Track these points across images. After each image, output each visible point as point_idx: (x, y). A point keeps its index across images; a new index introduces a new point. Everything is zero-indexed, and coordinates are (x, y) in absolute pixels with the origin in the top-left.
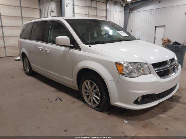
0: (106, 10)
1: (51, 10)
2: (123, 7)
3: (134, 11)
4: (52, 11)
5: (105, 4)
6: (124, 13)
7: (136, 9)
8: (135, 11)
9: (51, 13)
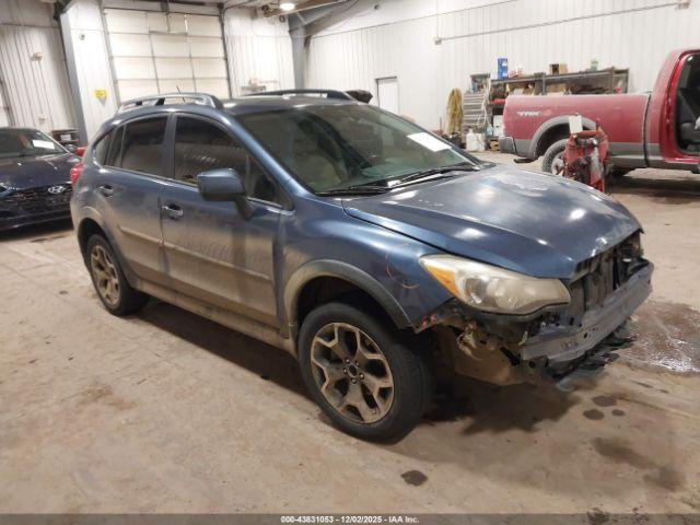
0: (223, 38)
1: (32, 55)
2: (287, 23)
3: (319, 34)
4: (37, 58)
5: (216, 18)
6: (290, 40)
7: (324, 28)
8: (323, 33)
9: (33, 63)
